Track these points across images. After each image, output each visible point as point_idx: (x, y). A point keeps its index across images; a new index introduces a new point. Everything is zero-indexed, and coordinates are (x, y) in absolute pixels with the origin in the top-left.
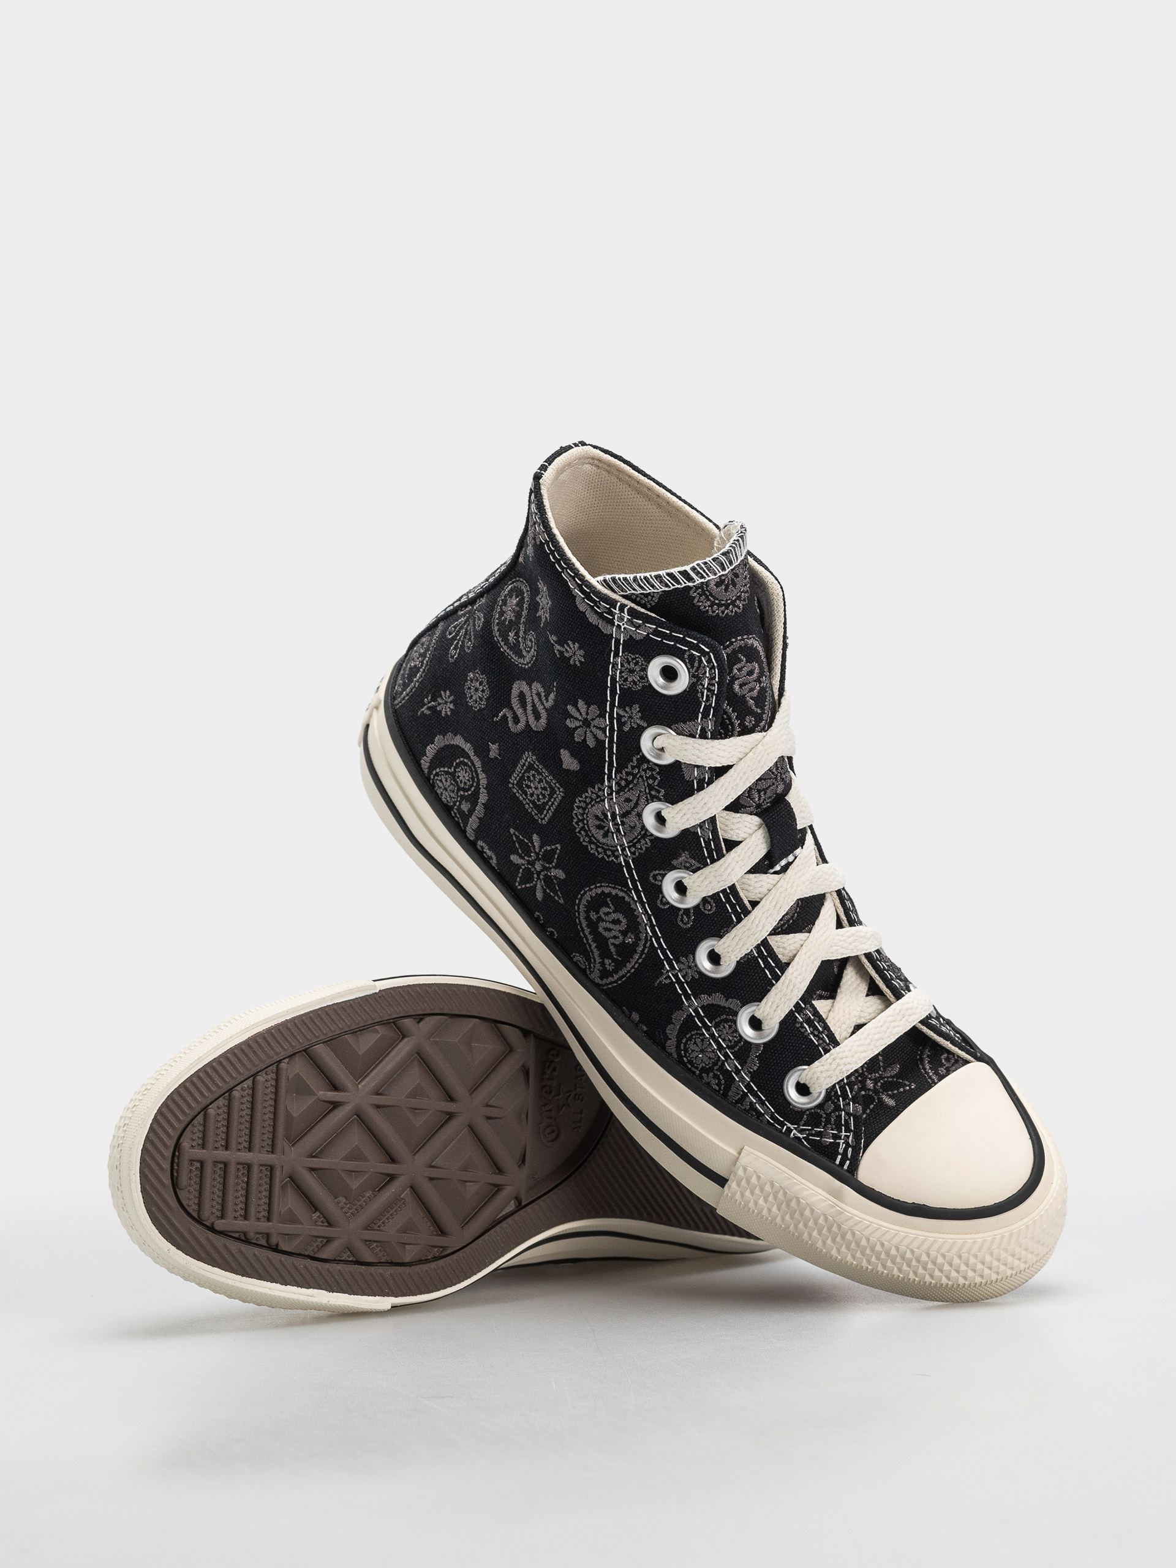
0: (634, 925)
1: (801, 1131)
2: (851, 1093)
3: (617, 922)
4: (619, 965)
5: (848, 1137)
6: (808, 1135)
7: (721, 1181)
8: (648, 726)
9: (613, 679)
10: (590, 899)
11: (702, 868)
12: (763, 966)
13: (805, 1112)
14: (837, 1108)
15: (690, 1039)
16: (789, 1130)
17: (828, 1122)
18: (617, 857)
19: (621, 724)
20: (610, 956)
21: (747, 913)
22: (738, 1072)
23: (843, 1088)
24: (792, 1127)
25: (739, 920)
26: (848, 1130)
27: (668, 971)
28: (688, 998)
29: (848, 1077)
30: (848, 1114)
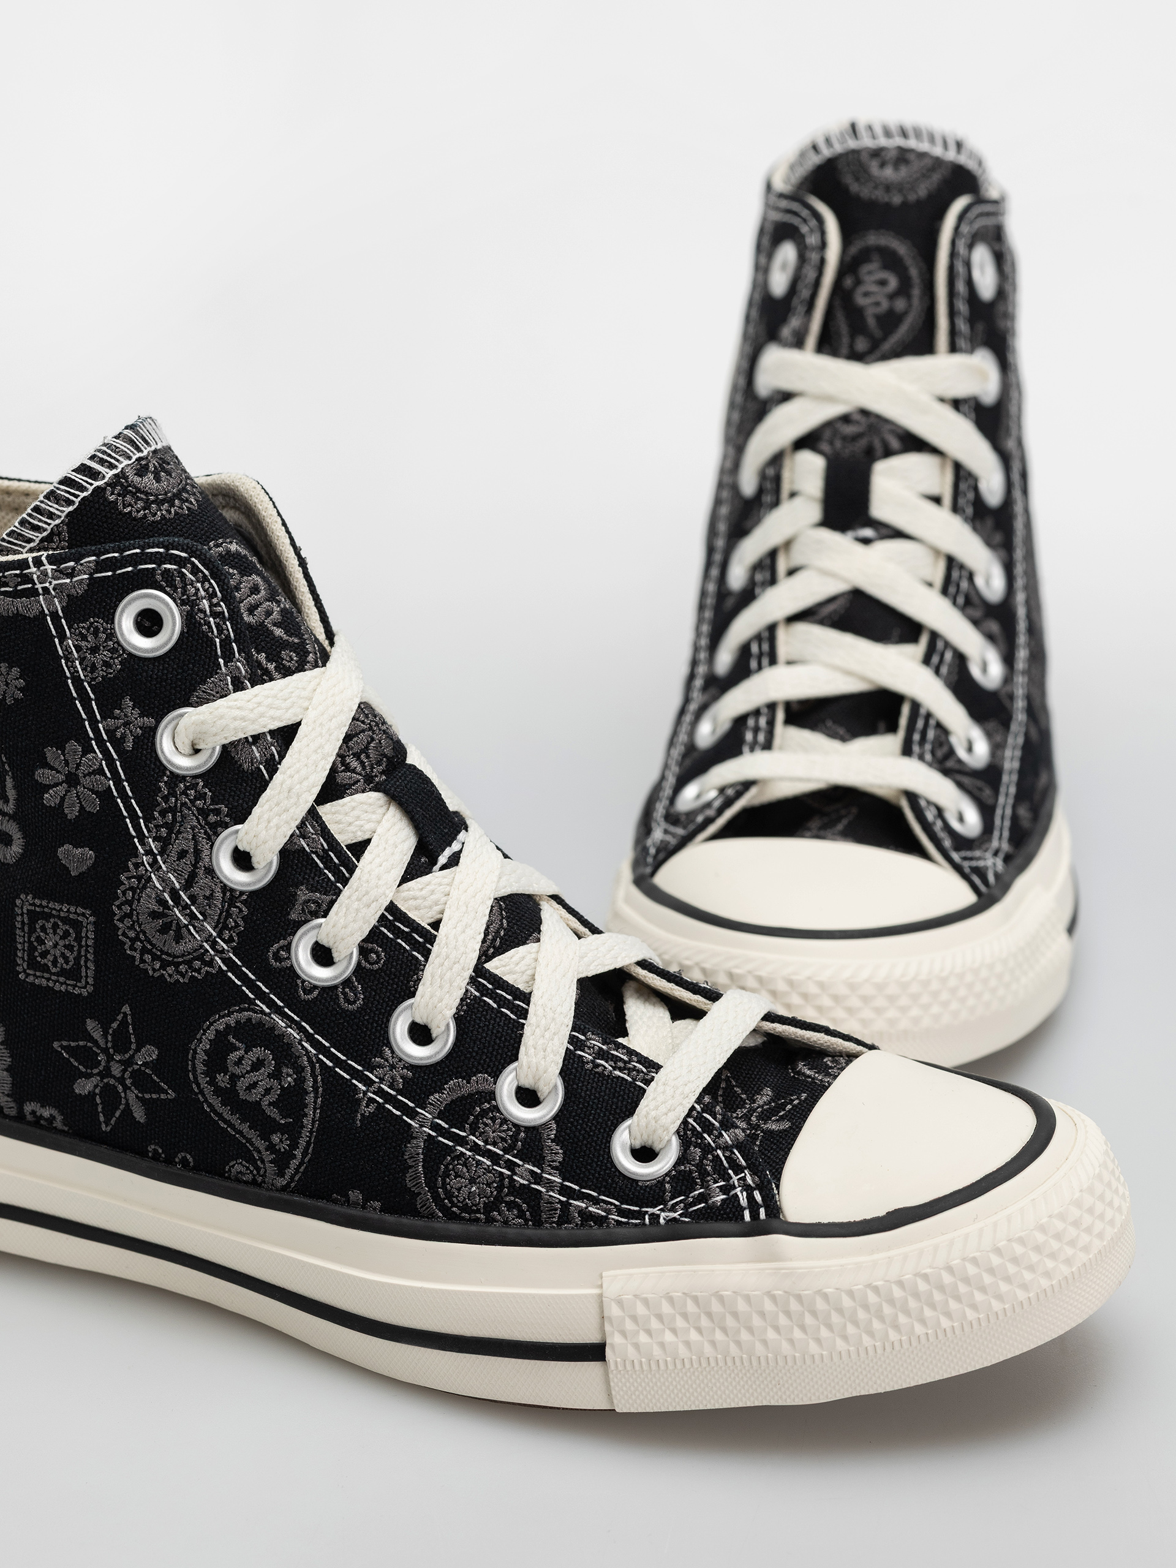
0: (283, 1051)
1: (673, 1209)
2: (715, 1119)
3: (257, 1065)
4: (293, 1132)
5: (744, 1179)
6: (686, 1208)
7: (595, 1352)
8: (158, 722)
9: (77, 681)
10: (206, 1058)
11: (335, 900)
12: (495, 1006)
13: (664, 1179)
14: (707, 1149)
15: (446, 1175)
16: (655, 1218)
17: (703, 1174)
18: (211, 963)
19: (118, 743)
20: (276, 1127)
21: (431, 939)
22: (537, 1179)
23: (699, 1119)
24: (656, 1210)
25: (427, 954)
26: (738, 1169)
27: (365, 1093)
28: (413, 1114)
29: (699, 1100)
30: (726, 1148)
